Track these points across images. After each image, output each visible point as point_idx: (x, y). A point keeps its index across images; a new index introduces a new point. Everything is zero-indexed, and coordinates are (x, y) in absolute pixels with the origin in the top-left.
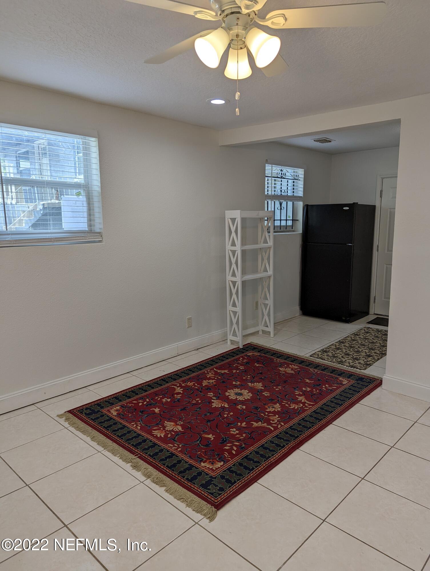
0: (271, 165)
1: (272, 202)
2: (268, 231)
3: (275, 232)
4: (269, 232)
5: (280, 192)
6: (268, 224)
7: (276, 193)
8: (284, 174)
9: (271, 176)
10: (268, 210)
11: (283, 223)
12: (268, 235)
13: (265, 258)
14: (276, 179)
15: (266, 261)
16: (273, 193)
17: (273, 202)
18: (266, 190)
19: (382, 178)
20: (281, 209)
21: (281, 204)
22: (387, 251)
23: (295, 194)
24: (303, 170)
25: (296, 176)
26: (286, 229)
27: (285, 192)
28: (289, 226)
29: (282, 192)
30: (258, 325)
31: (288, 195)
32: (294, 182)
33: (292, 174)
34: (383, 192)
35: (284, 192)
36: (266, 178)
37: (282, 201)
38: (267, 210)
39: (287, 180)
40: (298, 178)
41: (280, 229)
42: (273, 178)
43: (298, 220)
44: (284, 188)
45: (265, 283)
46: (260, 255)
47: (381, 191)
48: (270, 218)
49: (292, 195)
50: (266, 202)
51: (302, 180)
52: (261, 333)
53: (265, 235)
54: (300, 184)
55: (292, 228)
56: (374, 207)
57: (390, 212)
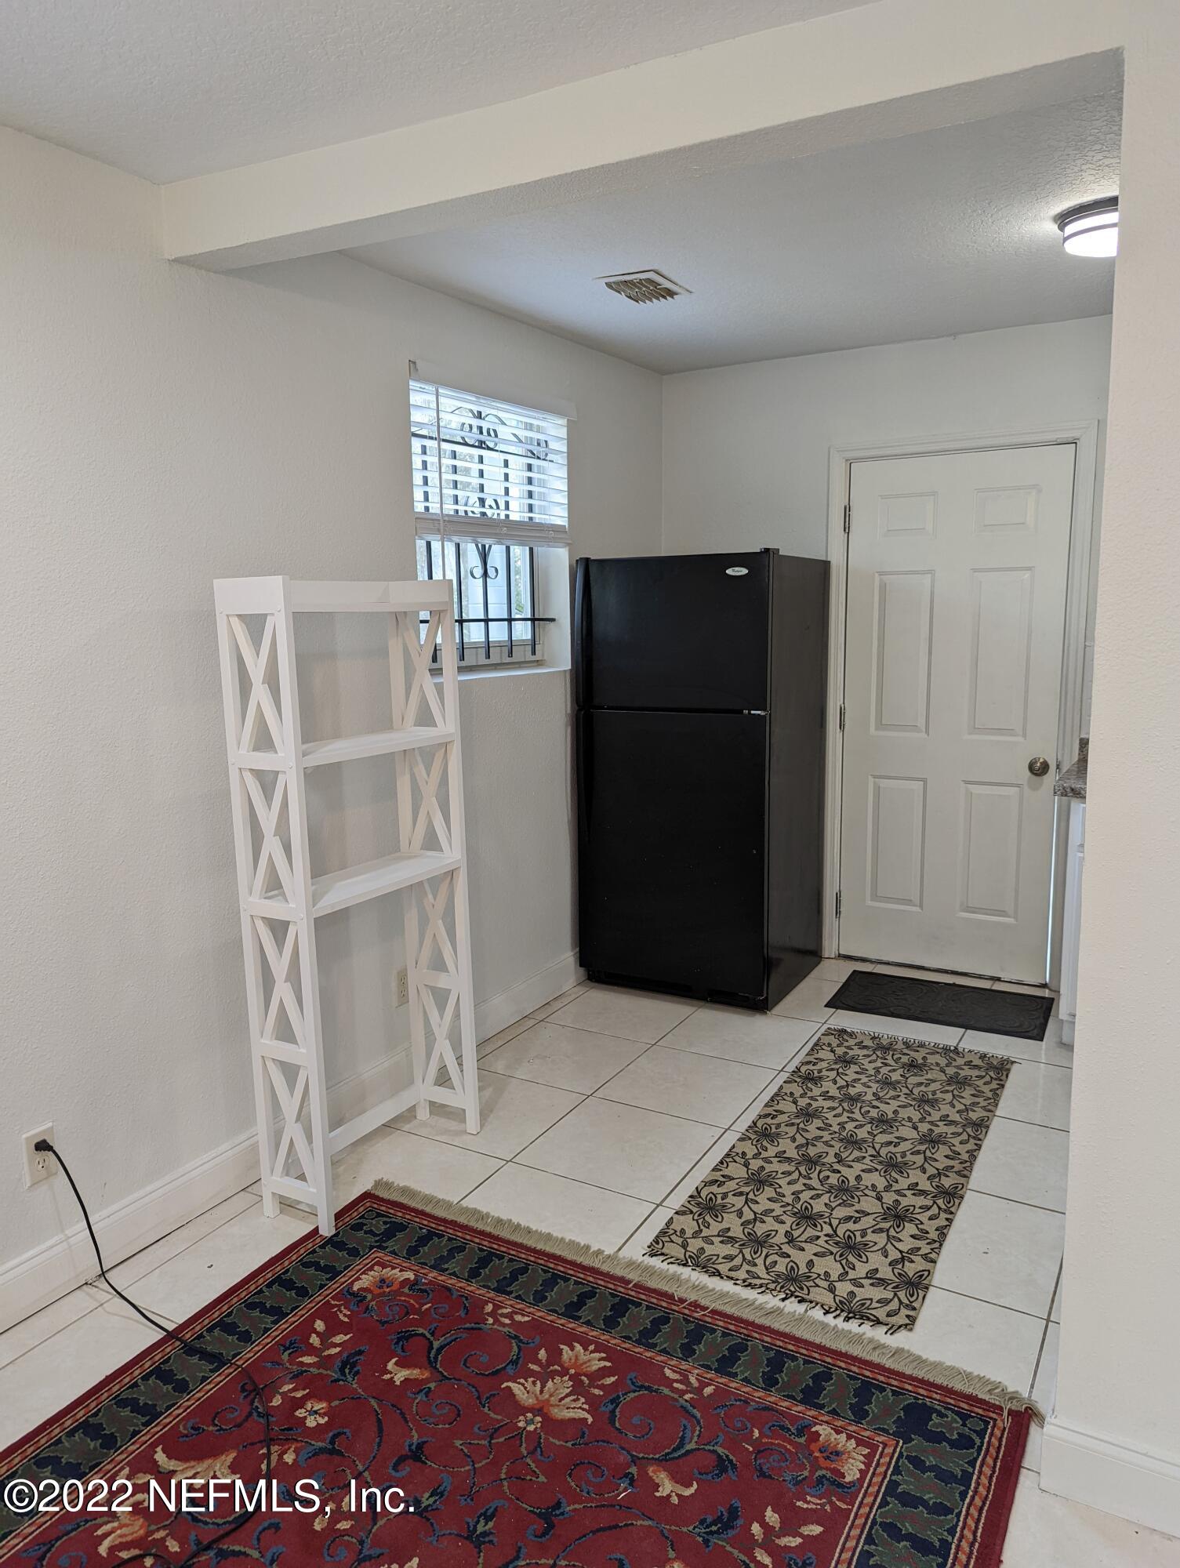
0: (431, 388)
1: (445, 543)
2: (435, 666)
3: (461, 670)
4: (436, 672)
5: (477, 504)
6: (432, 634)
7: (461, 509)
8: (488, 430)
9: (435, 435)
10: (430, 577)
11: (498, 633)
12: (435, 684)
13: (429, 790)
14: (459, 449)
15: (431, 803)
16: (449, 508)
17: (450, 549)
18: (418, 495)
19: (847, 460)
20: (485, 574)
21: (484, 556)
22: (877, 729)
23: (538, 517)
24: (564, 422)
25: (539, 444)
26: (511, 654)
27: (498, 508)
28: (523, 643)
29: (487, 506)
30: (412, 1082)
31: (511, 518)
32: (530, 468)
33: (522, 434)
34: (855, 514)
35: (494, 506)
36: (416, 444)
37: (487, 542)
38: (426, 578)
39: (503, 456)
40: (546, 455)
41: (488, 656)
42: (444, 445)
43: (553, 620)
44: (494, 488)
45: (430, 896)
46: (407, 777)
47: (847, 510)
48: (440, 612)
49: (527, 520)
50: (421, 545)
51: (562, 460)
52: (423, 1114)
53: (421, 686)
54: (556, 479)
55: (534, 653)
56: (825, 566)
57: (883, 587)
